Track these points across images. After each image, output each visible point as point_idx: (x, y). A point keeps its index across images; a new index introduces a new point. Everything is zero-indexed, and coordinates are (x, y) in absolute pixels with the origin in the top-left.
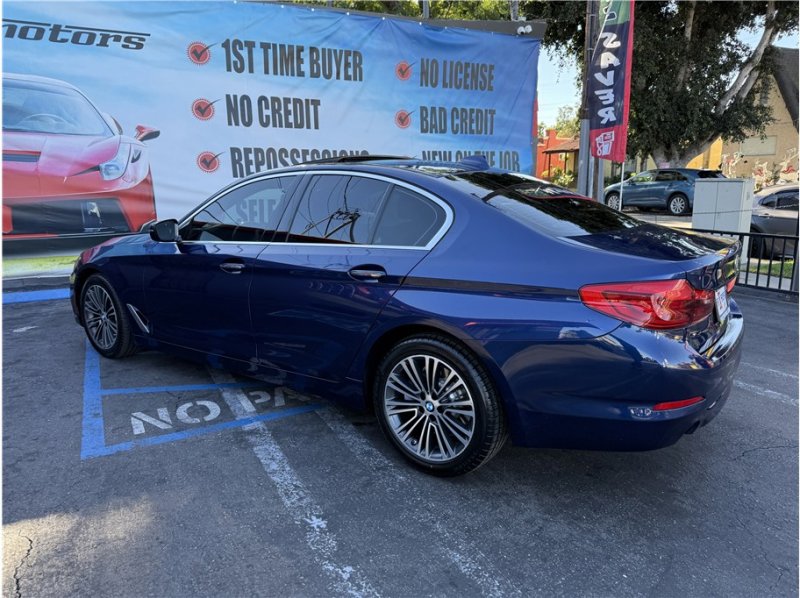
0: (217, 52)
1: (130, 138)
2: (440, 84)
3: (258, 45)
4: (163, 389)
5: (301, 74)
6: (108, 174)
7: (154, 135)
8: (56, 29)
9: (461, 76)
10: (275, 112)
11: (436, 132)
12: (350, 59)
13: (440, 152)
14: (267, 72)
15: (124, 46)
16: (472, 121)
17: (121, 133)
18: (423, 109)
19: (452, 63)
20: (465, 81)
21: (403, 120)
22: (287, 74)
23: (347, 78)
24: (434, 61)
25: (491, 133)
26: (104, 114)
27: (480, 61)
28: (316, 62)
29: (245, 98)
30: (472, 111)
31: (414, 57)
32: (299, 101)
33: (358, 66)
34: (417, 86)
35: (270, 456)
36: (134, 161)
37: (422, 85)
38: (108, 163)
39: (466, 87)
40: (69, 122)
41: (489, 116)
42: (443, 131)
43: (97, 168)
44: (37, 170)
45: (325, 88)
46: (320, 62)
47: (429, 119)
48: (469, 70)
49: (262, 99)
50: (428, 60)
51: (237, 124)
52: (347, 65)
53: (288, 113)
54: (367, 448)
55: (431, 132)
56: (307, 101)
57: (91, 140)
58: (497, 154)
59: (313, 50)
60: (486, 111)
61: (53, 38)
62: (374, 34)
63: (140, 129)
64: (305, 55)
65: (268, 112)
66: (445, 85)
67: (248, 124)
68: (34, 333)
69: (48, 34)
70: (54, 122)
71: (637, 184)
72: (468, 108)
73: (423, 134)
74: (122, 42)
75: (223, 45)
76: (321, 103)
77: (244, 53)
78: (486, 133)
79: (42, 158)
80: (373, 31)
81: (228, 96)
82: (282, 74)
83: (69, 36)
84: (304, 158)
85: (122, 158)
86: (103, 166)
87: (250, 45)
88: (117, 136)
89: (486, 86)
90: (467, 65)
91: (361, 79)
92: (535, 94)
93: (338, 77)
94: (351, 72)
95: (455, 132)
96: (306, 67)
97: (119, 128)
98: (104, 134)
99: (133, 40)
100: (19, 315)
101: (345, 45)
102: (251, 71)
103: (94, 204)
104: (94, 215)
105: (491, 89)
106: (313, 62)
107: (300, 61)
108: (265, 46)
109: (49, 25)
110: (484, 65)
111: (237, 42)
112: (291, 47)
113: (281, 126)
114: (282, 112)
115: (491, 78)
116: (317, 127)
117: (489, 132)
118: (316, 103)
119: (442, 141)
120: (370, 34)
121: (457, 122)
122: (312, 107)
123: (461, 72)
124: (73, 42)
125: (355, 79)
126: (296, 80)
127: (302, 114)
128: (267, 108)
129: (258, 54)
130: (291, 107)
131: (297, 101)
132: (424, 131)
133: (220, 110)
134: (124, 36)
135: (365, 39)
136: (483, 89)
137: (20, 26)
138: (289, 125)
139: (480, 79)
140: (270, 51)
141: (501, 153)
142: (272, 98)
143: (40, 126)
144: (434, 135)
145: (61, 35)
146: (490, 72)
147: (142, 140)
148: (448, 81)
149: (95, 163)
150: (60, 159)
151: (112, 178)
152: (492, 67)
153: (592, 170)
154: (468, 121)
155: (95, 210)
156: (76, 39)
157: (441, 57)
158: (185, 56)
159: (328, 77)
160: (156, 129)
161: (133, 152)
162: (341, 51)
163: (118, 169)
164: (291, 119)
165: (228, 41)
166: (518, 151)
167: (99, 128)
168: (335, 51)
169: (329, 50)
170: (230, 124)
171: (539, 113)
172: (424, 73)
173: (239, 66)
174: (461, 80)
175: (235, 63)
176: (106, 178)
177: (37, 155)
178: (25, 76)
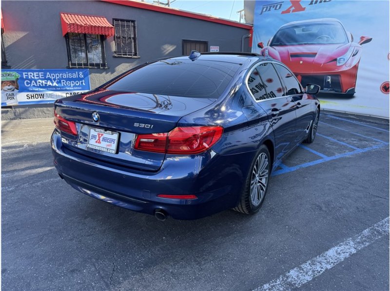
1: (356, 44)
7: (369, 41)
17: (352, 41)
26: (347, 33)
36: (353, 56)
38: (341, 57)
40: (332, 38)
43: (336, 60)
57: (338, 46)
63: (363, 38)
70: (326, 39)
79: (317, 55)
85: (348, 54)
86: (338, 59)
88: (350, 43)
97: (352, 38)
98: (344, 43)
103: (330, 77)
104: (329, 82)
143: (321, 41)
147: (361, 44)
149: (335, 57)
150: (322, 56)
151: (340, 64)
155: (329, 80)
160: (370, 37)
161: (355, 51)
163: (344, 60)
167: (343, 39)
176: (338, 65)
177: (316, 54)
178: (321, 20)
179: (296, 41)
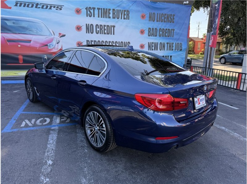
0: (84, 11)
1: (57, 37)
2: (156, 20)
3: (96, 9)
4: (38, 113)
5: (109, 17)
6: (50, 47)
7: (64, 36)
8: (37, 4)
9: (163, 18)
10: (101, 29)
11: (153, 36)
12: (126, 13)
13: (154, 43)
14: (99, 17)
15: (56, 9)
16: (166, 33)
17: (54, 35)
18: (150, 29)
19: (160, 14)
20: (164, 20)
21: (142, 32)
22: (105, 18)
23: (124, 19)
24: (154, 13)
25: (173, 37)
26: (49, 29)
27: (170, 13)
28: (115, 14)
29: (92, 25)
30: (166, 29)
31: (147, 12)
32: (109, 26)
33: (128, 15)
34: (148, 21)
35: (53, 138)
36: (57, 43)
37: (149, 21)
38: (50, 44)
39: (165, 22)
40: (40, 31)
41: (172, 31)
42: (156, 36)
43: (47, 45)
44: (30, 45)
45: (117, 22)
46: (116, 14)
47: (151, 32)
48: (166, 16)
49: (97, 25)
50: (152, 13)
51: (89, 33)
52: (124, 15)
53: (105, 30)
54: (83, 139)
55: (152, 36)
56: (111, 26)
57: (46, 37)
58: (175, 44)
59: (113, 10)
60: (171, 29)
61: (36, 7)
62: (133, 5)
63: (60, 34)
64: (111, 12)
65: (98, 29)
66: (157, 21)
67: (92, 33)
68: (18, 93)
69: (35, 6)
70: (35, 31)
71: (232, 55)
72: (165, 29)
73: (149, 37)
74: (56, 8)
75: (86, 9)
76: (116, 26)
77: (92, 11)
78: (171, 37)
79: (32, 42)
80: (133, 4)
81: (86, 24)
82: (103, 17)
83: (41, 6)
84: (109, 44)
85: (54, 42)
86: (48, 45)
87: (94, 9)
88: (53, 36)
89: (172, 21)
90: (165, 14)
91: (129, 19)
92: (189, 24)
93: (121, 18)
94: (125, 17)
95: (160, 36)
96: (111, 15)
97: (54, 33)
98: (49, 35)
99: (59, 7)
100: (19, 87)
101: (124, 8)
102: (94, 16)
103: (46, 56)
104: (45, 59)
105: (173, 22)
106: (113, 14)
107: (109, 13)
108: (99, 9)
109: (35, 3)
110: (171, 15)
111: (90, 8)
112: (107, 9)
113: (102, 34)
114: (103, 29)
115: (174, 19)
116: (114, 34)
117: (172, 36)
118: (114, 27)
119: (155, 39)
120: (132, 5)
121: (161, 33)
122: (112, 28)
123: (163, 17)
124: (42, 8)
125: (127, 19)
126: (108, 19)
127: (110, 30)
128: (98, 28)
129: (96, 12)
130: (106, 28)
131: (108, 26)
132: (149, 36)
133: (84, 28)
134: (56, 6)
135: (131, 6)
136: (170, 22)
137: (27, 4)
138: (105, 33)
139: (170, 19)
140: (100, 10)
141: (176, 43)
142: (100, 25)
143: (31, 32)
144: (153, 37)
145: (39, 6)
146: (173, 17)
147: (60, 37)
148: (158, 20)
149: (46, 44)
150: (36, 42)
151: (51, 48)
152: (174, 15)
153: (209, 50)
154: (165, 33)
155: (46, 58)
156: (42, 7)
157: (156, 12)
158: (74, 12)
159: (118, 18)
160: (64, 34)
161: (57, 41)
162: (123, 10)
163: (53, 45)
164: (106, 32)
165: (87, 7)
166: (182, 43)
167: (48, 33)
168: (121, 10)
169: (119, 10)
170: (87, 33)
171: (190, 30)
172: (150, 17)
173: (90, 15)
174: (163, 19)
175: (89, 14)
176: (49, 48)
177: (30, 41)
178: (28, 18)
179: (10, 31)
